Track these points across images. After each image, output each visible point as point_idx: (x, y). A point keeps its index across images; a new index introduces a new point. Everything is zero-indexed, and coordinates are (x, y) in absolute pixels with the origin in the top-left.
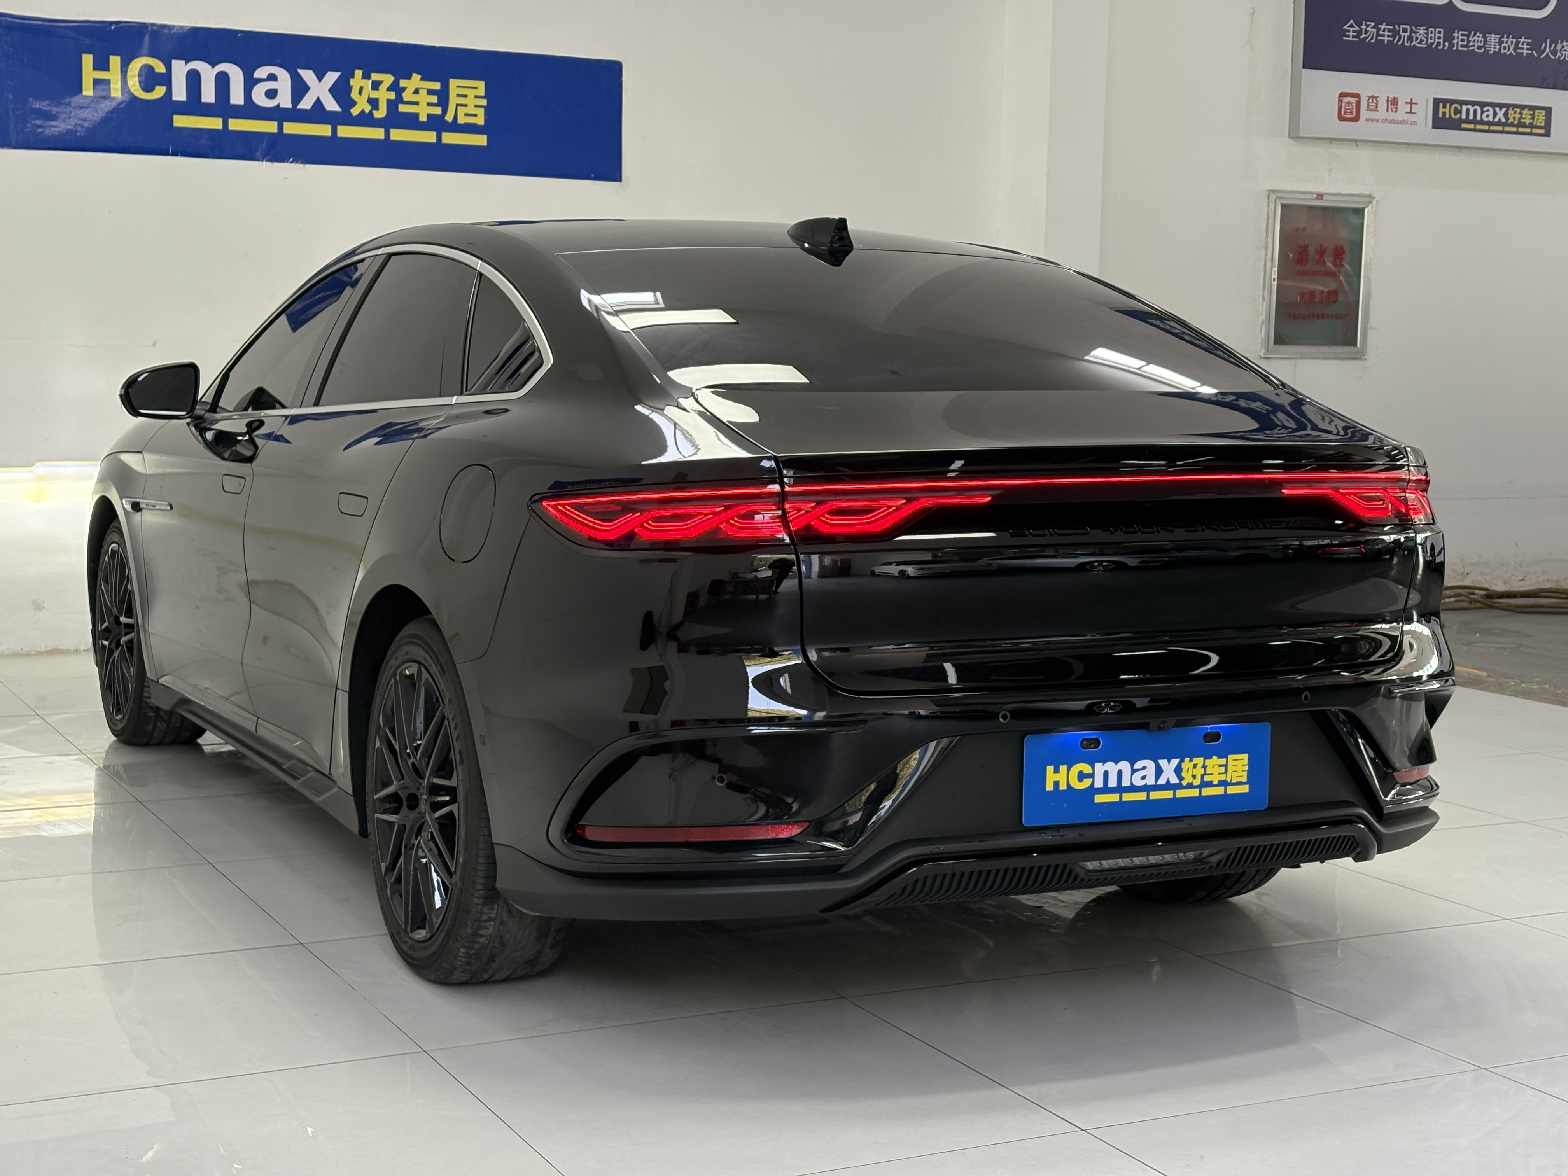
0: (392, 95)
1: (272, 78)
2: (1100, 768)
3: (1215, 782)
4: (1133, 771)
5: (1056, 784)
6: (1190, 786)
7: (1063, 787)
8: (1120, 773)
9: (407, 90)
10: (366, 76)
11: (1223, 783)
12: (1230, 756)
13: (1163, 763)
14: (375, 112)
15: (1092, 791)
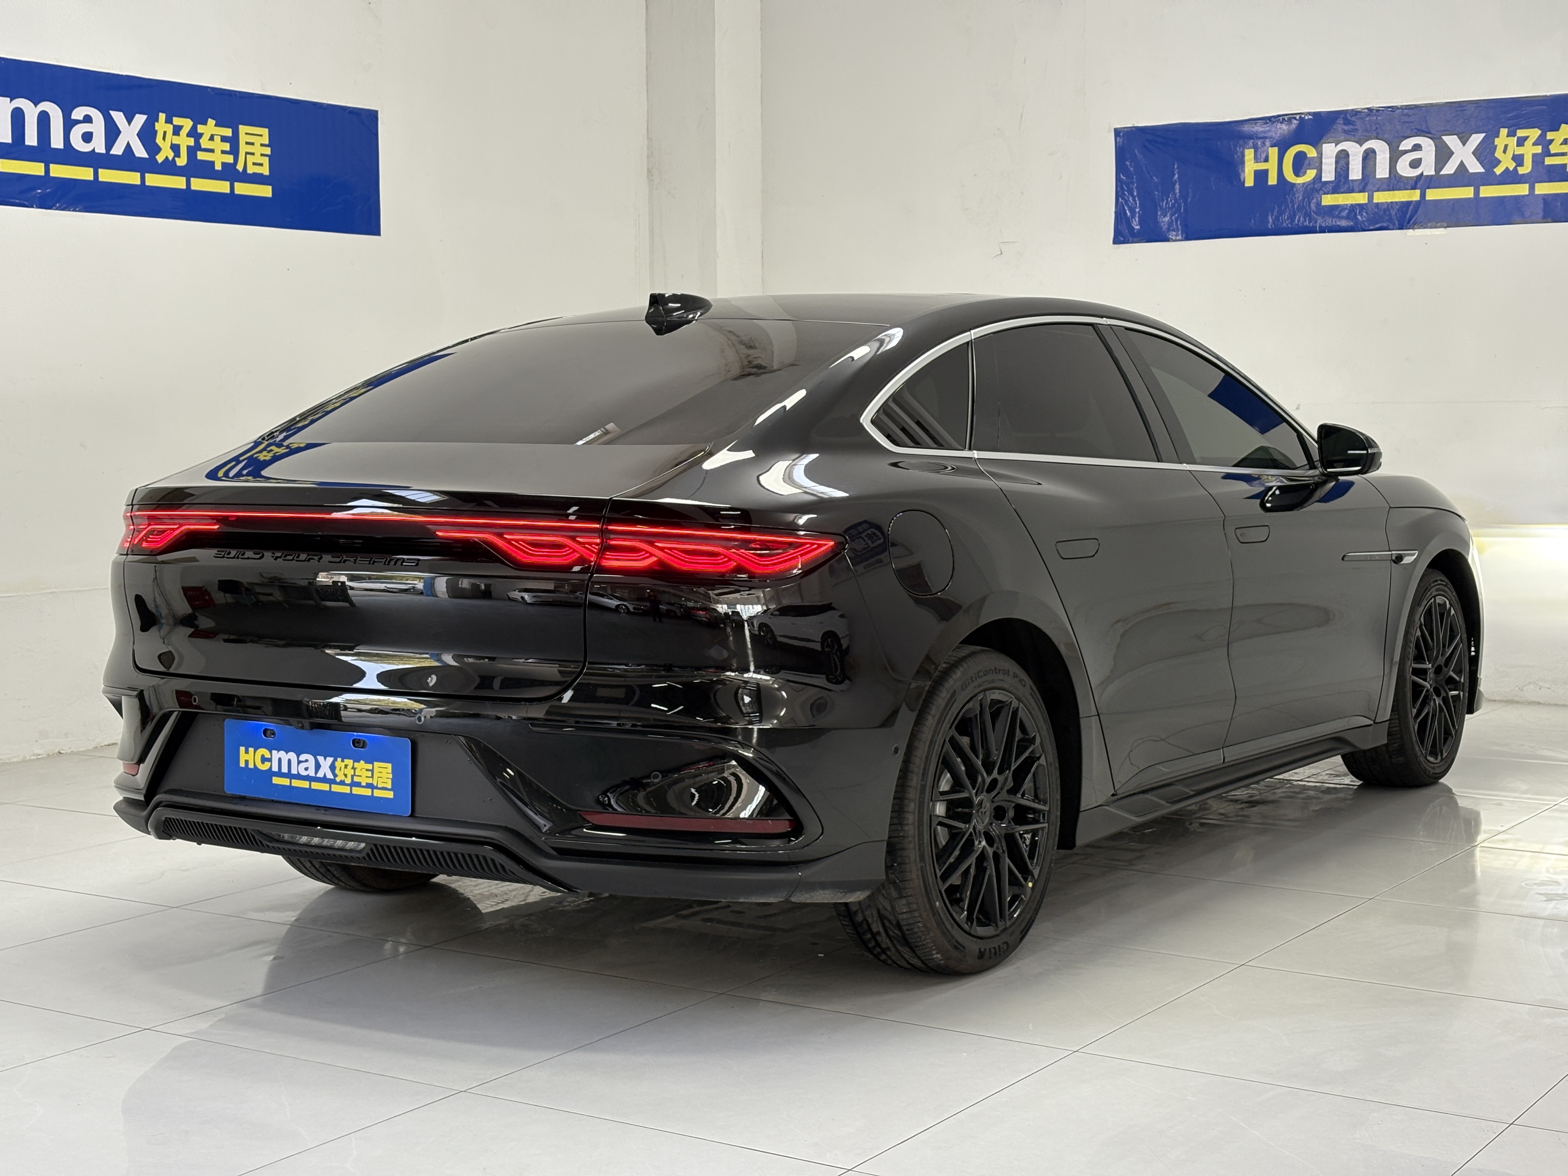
0: (1539, 149)
1: (1417, 147)
2: (276, 755)
3: (364, 784)
4: (299, 762)
5: (247, 762)
6: (342, 783)
7: (251, 766)
8: (289, 761)
9: (1553, 143)
10: (1511, 134)
11: (369, 786)
12: (375, 763)
13: (321, 759)
14: (1519, 168)
15: (270, 773)
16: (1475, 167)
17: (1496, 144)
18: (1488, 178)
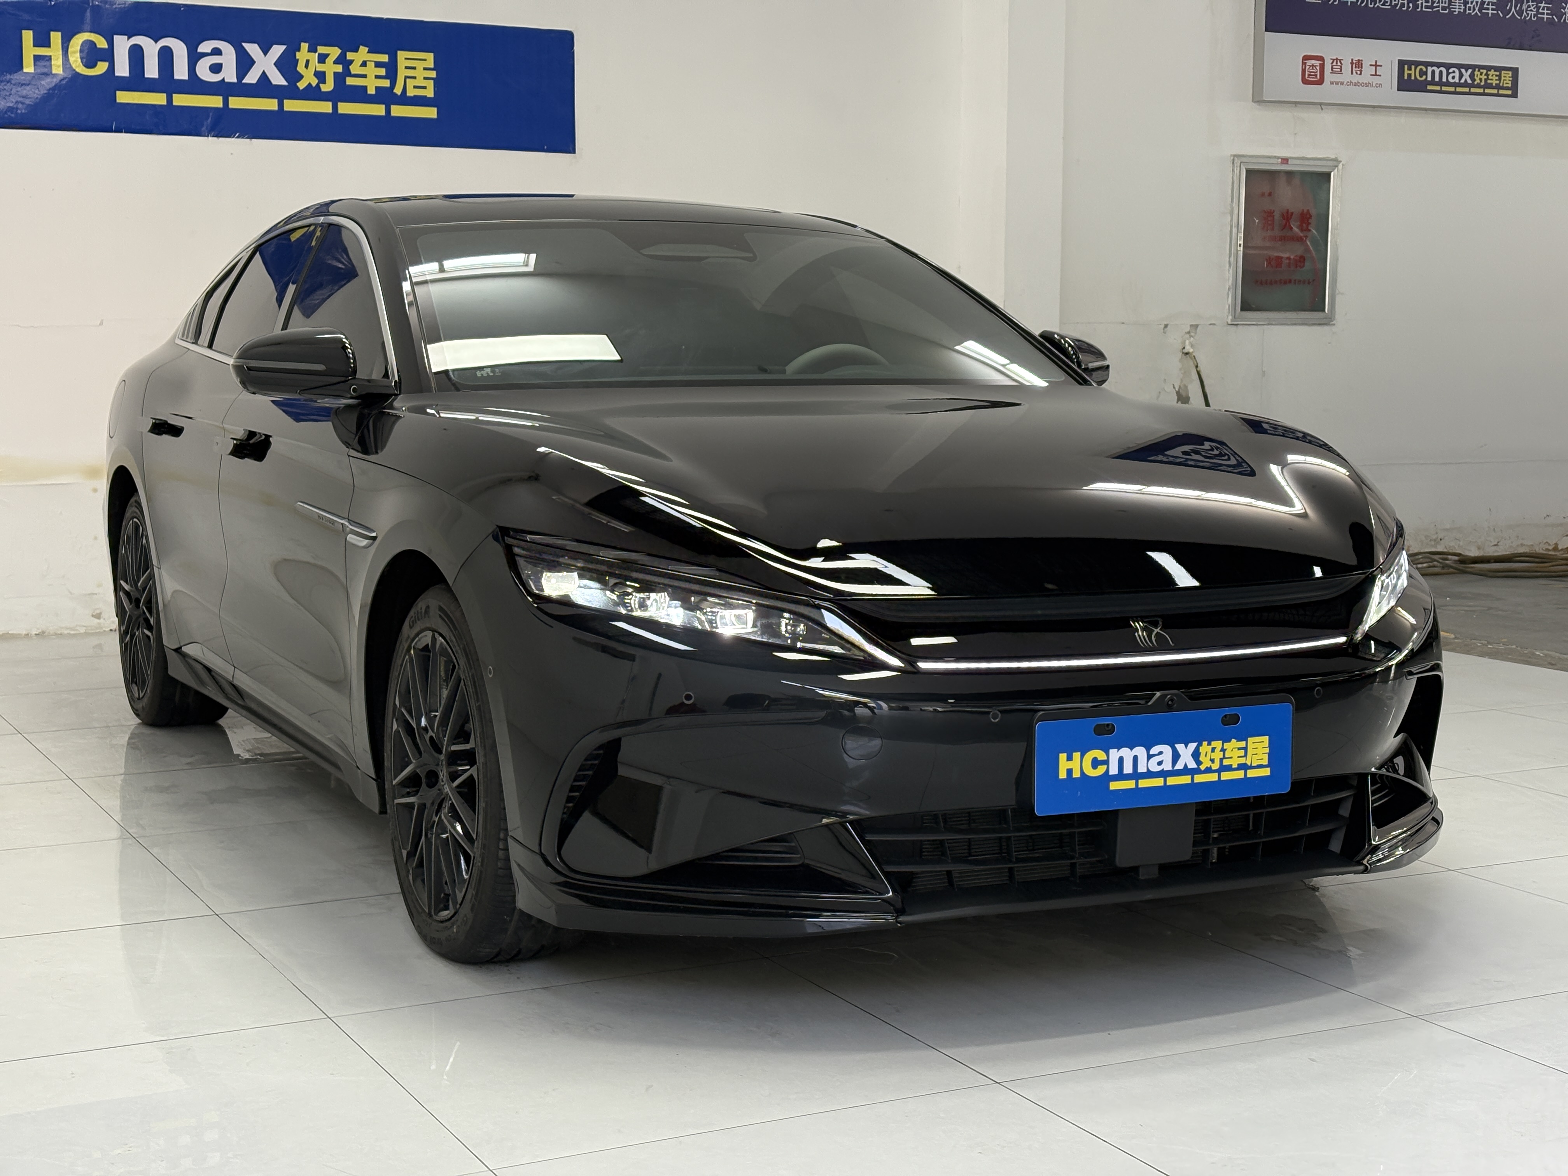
16: (277, 79)
17: (297, 57)
18: (291, 93)
